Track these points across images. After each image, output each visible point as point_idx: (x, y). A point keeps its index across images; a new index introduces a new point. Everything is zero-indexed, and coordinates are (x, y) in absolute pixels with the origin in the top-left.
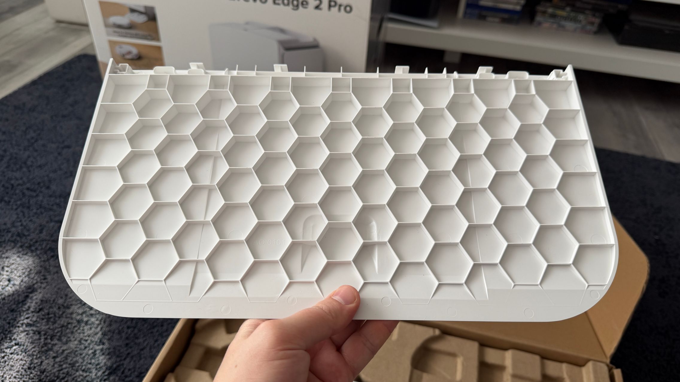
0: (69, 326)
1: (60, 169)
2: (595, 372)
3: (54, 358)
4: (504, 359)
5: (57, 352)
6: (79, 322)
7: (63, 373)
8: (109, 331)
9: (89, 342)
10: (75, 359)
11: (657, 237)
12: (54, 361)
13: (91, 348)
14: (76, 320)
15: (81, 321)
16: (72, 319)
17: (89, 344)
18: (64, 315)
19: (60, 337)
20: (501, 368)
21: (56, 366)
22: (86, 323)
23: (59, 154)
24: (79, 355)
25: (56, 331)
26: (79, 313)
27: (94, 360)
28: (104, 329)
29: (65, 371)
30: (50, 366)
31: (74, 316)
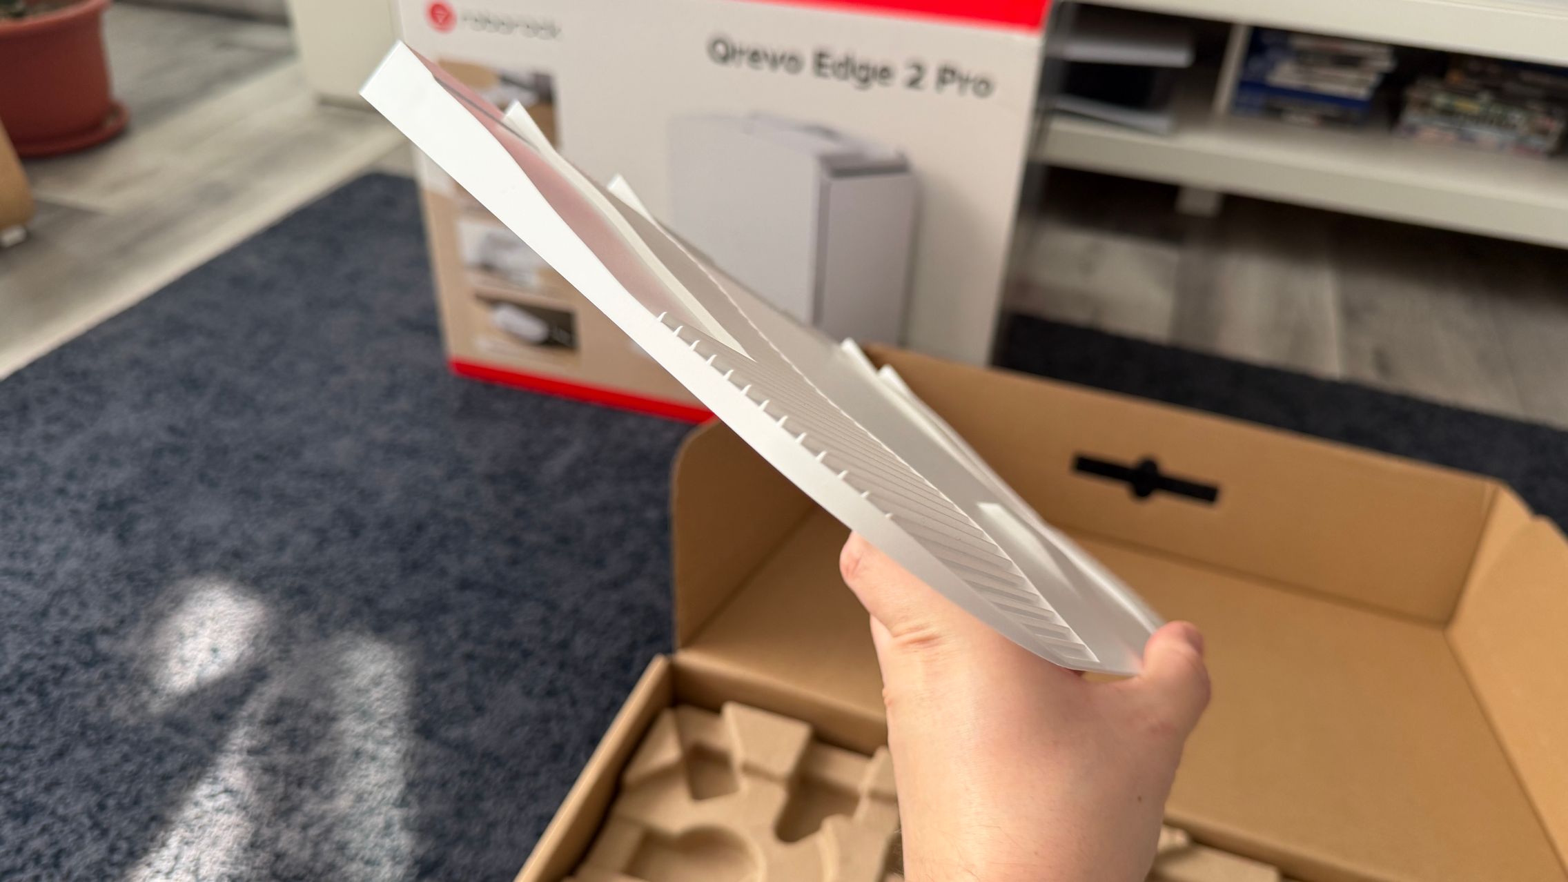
0: (338, 761)
3: (305, 827)
5: (310, 816)
6: (358, 753)
7: (323, 863)
8: (423, 780)
9: (379, 799)
10: (347, 835)
12: (305, 835)
13: (383, 813)
14: (352, 748)
15: (363, 752)
16: (344, 745)
17: (379, 805)
18: (328, 735)
21: (308, 845)
24: (357, 826)
25: (311, 768)
26: (360, 734)
28: (412, 774)
29: (327, 859)
30: (296, 848)
31: (348, 739)
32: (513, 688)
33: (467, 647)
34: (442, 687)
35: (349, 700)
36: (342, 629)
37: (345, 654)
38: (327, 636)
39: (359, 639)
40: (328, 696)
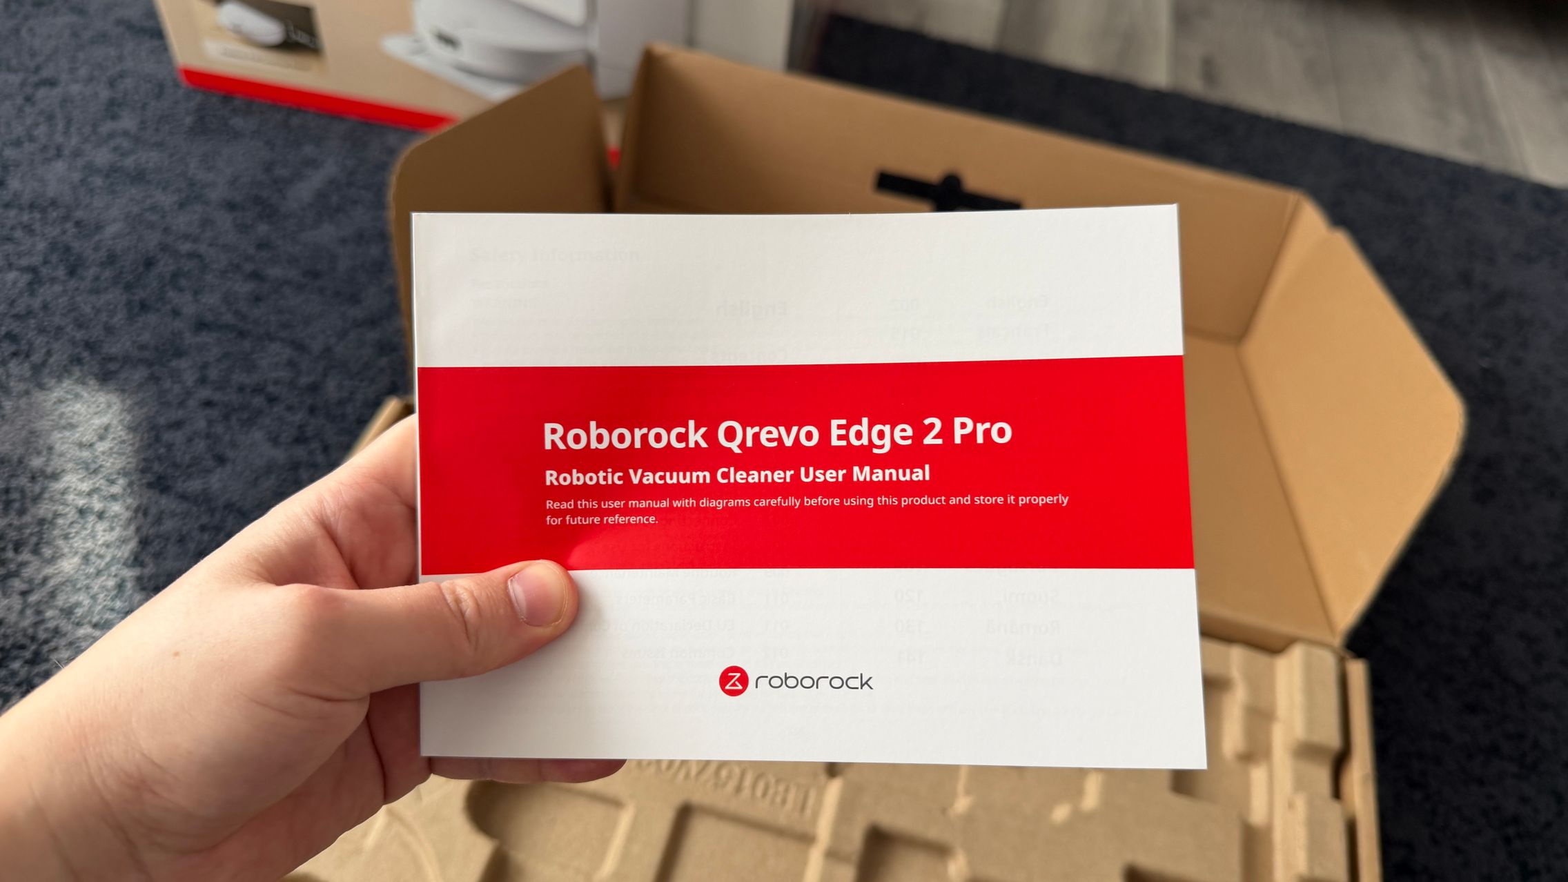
0: (60, 521)
1: (32, 139)
2: (1306, 666)
3: (24, 594)
5: (30, 581)
6: (82, 512)
7: (46, 630)
8: (158, 536)
9: (108, 559)
10: (73, 599)
11: (1485, 363)
12: (25, 602)
13: (113, 574)
14: (77, 508)
15: (89, 510)
16: (65, 504)
17: (108, 565)
18: (46, 495)
19: (37, 544)
21: (29, 612)
22: (101, 516)
23: (28, 99)
24: (84, 589)
25: (28, 531)
26: (84, 492)
27: (121, 601)
28: (144, 531)
29: (51, 625)
30: (14, 615)
31: (70, 497)
32: (258, 435)
33: (205, 393)
34: (178, 437)
35: (69, 456)
36: (60, 379)
37: (63, 405)
38: (41, 387)
39: (79, 389)
40: (45, 453)
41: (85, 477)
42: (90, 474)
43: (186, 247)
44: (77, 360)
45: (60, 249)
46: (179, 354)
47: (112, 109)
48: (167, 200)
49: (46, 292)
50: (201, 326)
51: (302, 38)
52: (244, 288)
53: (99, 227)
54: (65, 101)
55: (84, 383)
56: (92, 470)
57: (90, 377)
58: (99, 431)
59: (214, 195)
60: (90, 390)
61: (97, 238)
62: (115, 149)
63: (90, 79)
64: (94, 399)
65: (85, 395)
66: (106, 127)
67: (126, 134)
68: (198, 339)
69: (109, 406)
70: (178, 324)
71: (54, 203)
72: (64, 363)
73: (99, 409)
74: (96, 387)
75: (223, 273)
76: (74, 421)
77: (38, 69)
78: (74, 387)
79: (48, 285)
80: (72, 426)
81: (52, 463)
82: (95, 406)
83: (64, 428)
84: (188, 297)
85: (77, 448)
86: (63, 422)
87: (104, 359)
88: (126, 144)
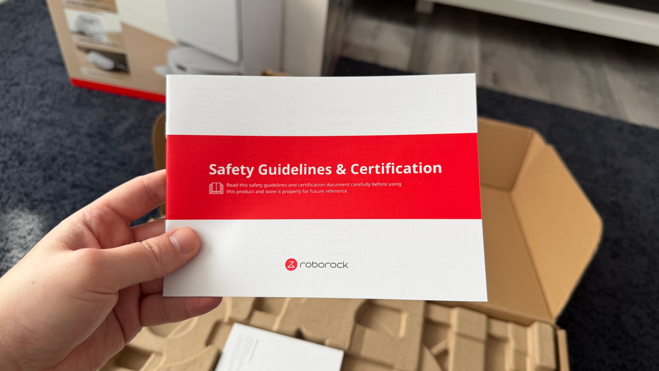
1: (7, 108)
2: (540, 333)
4: (449, 317)
20: (446, 326)
23: (7, 91)
35: (15, 242)
36: (13, 209)
37: (14, 220)
38: (5, 212)
39: (21, 213)
40: (4, 241)
41: (21, 251)
42: (24, 250)
43: (69, 153)
44: (21, 201)
45: (17, 154)
46: (64, 198)
47: (42, 95)
48: (62, 133)
49: (9, 172)
50: (74, 186)
51: (121, 67)
52: (93, 170)
53: (33, 144)
54: (23, 92)
55: (23, 211)
56: (24, 248)
57: (26, 208)
58: (28, 231)
59: (83, 131)
60: (25, 213)
61: (32, 149)
62: (42, 112)
63: (34, 83)
64: (27, 218)
65: (23, 215)
66: (39, 103)
67: (47, 105)
68: (72, 192)
69: (33, 220)
70: (64, 185)
71: (15, 134)
72: (15, 202)
73: (29, 222)
74: (28, 213)
75: (85, 164)
76: (18, 227)
77: (12, 79)
78: (19, 212)
79: (10, 169)
80: (17, 229)
81: (7, 245)
82: (27, 220)
83: (14, 230)
84: (69, 174)
85: (18, 239)
86: (13, 227)
87: (32, 200)
88: (47, 110)
